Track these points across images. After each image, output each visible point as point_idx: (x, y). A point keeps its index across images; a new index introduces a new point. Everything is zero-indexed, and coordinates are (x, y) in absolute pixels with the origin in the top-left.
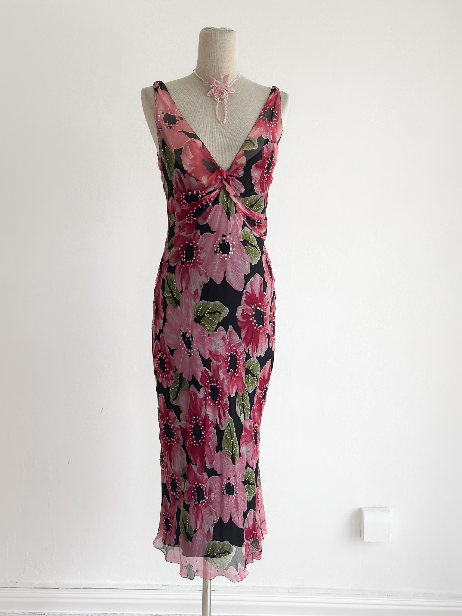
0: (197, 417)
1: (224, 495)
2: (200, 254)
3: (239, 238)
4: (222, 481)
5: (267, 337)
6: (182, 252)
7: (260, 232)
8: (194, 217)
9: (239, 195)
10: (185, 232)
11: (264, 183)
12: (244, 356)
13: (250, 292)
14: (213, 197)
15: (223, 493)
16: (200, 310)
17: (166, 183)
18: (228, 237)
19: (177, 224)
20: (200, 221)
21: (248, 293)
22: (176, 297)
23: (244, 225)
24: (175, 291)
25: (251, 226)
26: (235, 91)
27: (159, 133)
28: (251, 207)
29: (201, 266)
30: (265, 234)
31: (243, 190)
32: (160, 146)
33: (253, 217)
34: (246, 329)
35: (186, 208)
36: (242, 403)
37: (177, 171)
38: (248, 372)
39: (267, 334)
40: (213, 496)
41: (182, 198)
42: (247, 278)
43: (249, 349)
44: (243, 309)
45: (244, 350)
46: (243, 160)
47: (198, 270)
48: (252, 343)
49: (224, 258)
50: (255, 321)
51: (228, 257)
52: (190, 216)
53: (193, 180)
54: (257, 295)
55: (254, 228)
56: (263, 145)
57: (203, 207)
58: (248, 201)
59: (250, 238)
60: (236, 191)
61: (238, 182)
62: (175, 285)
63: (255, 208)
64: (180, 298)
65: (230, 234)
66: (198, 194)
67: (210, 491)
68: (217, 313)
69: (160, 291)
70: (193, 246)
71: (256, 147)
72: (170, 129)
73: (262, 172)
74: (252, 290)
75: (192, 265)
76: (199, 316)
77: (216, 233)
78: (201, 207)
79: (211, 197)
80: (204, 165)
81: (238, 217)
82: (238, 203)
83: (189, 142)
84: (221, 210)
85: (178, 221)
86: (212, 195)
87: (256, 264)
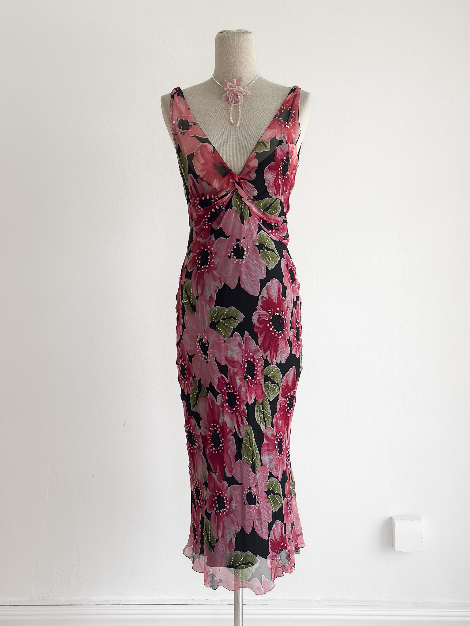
0: (215, 425)
1: (246, 504)
2: (214, 259)
3: (254, 242)
4: (243, 490)
5: (287, 343)
6: (198, 258)
7: (280, 236)
8: (208, 222)
9: (253, 198)
10: (201, 237)
11: (281, 185)
12: (263, 362)
13: (266, 296)
14: (226, 201)
15: (244, 502)
16: (215, 315)
18: (242, 241)
20: (215, 226)
21: (264, 298)
22: (192, 303)
23: (260, 229)
24: (191, 297)
25: (268, 230)
26: (249, 93)
28: (266, 209)
29: (215, 271)
30: (286, 237)
31: (256, 193)
33: (269, 221)
34: (263, 335)
35: (201, 213)
36: (262, 410)
37: (190, 176)
38: (267, 378)
39: (288, 340)
40: (233, 505)
41: (197, 203)
42: (263, 283)
43: (267, 355)
44: (259, 315)
45: (262, 356)
46: (255, 163)
47: (213, 275)
48: (270, 349)
49: (238, 263)
50: (273, 327)
51: (242, 262)
52: (205, 221)
53: (205, 184)
54: (275, 300)
55: (272, 231)
56: (276, 146)
57: (216, 211)
58: (262, 205)
59: (267, 241)
60: (249, 194)
61: (250, 186)
62: (191, 291)
63: (271, 211)
64: (196, 303)
65: (244, 238)
66: (211, 199)
67: (231, 499)
68: (232, 319)
70: (207, 251)
71: (268, 149)
72: (184, 134)
73: (276, 174)
74: (269, 294)
75: (206, 270)
76: (214, 321)
77: (230, 238)
78: (214, 212)
79: (224, 201)
80: (215, 169)
81: (253, 221)
82: (252, 207)
83: (200, 146)
84: (234, 214)
85: (195, 226)
86: (225, 198)
87: (273, 268)
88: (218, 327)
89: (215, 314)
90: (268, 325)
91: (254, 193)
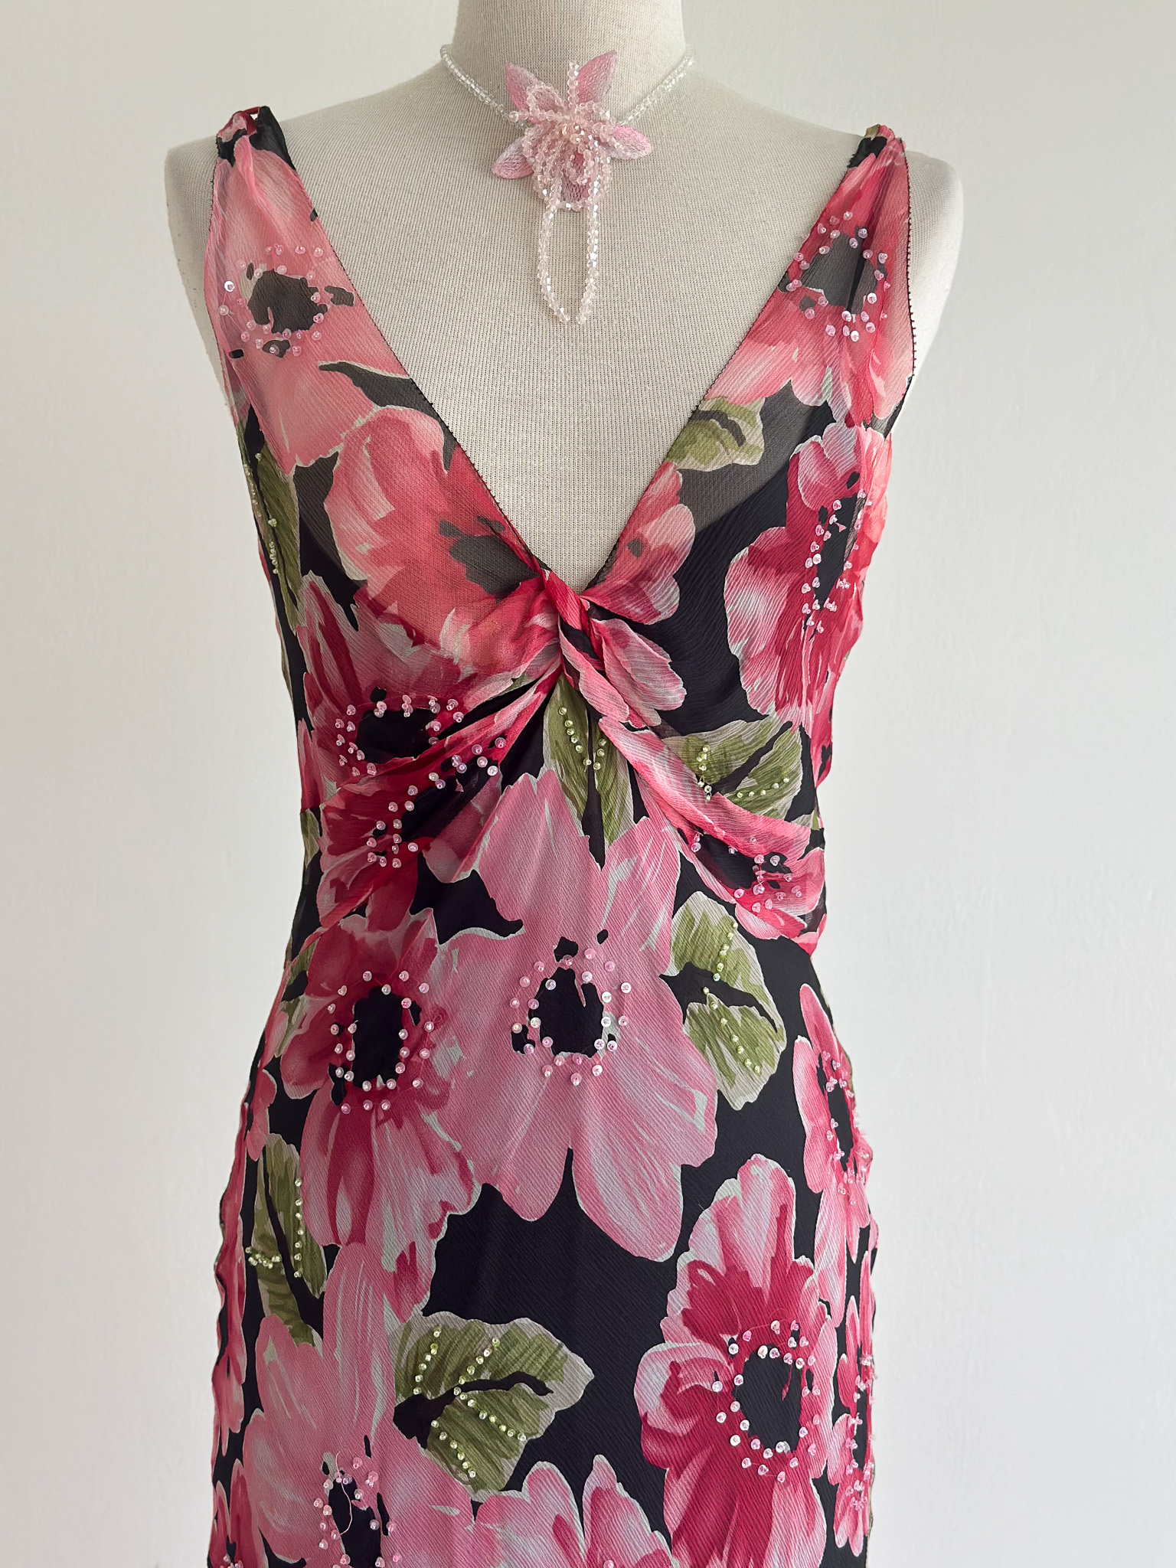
2: (434, 1046)
3: (653, 959)
5: (817, 1497)
6: (343, 1028)
7: (785, 916)
8: (407, 836)
9: (657, 721)
10: (364, 916)
11: (806, 651)
13: (715, 1260)
16: (427, 1363)
18: (591, 954)
19: (328, 866)
20: (439, 862)
21: (701, 1272)
22: (301, 1279)
23: (688, 885)
24: (298, 1245)
25: (731, 886)
26: (649, 148)
28: (728, 782)
29: (434, 1115)
30: (817, 918)
31: (675, 694)
33: (740, 840)
34: (690, 1474)
35: (364, 788)
37: (313, 589)
39: (822, 1483)
41: (343, 731)
42: (700, 1186)
44: (674, 1364)
46: (678, 529)
47: (420, 1136)
48: (727, 1549)
49: (564, 1078)
50: (745, 1425)
51: (587, 1071)
52: (390, 830)
53: (392, 635)
54: (760, 1277)
55: (749, 895)
56: (794, 437)
57: (450, 785)
58: (706, 756)
59: (723, 953)
60: (635, 699)
61: (645, 650)
62: (297, 1210)
63: (751, 789)
64: (322, 1284)
65: (602, 936)
66: (423, 715)
68: (524, 1386)
69: (237, 1224)
70: (395, 998)
71: (750, 452)
72: (281, 355)
73: (791, 591)
74: (728, 1250)
75: (385, 1106)
76: (421, 1396)
77: (522, 931)
78: (440, 786)
79: (495, 730)
80: (454, 551)
81: (651, 841)
82: (649, 766)
83: (369, 424)
84: (552, 804)
85: (333, 851)
86: (499, 718)
87: (752, 1098)
88: (440, 1430)
89: (428, 1358)
90: (722, 1417)
91: (668, 693)
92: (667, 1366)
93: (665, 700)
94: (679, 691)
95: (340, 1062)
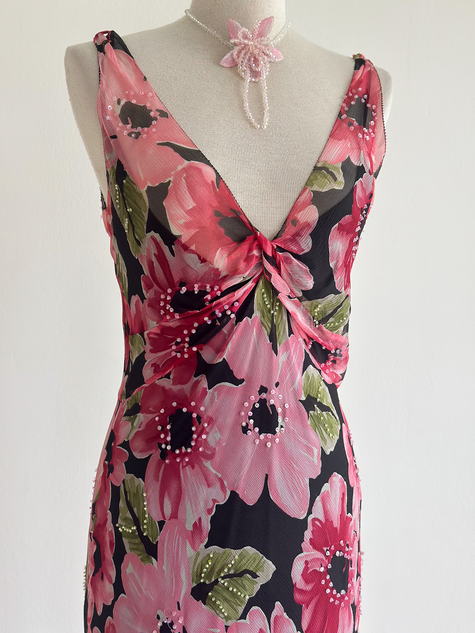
2: (208, 433)
3: (296, 393)
6: (164, 427)
7: (335, 374)
8: (191, 344)
9: (300, 294)
10: (170, 378)
13: (321, 517)
14: (240, 299)
16: (206, 568)
17: (122, 261)
18: (273, 392)
19: (150, 358)
20: (207, 355)
21: (317, 523)
22: (146, 536)
23: (307, 363)
24: (145, 521)
25: (320, 363)
26: (283, 57)
27: (108, 148)
28: (324, 320)
29: (209, 462)
30: (343, 376)
31: (310, 283)
32: (111, 177)
33: (326, 343)
34: (311, 606)
35: (172, 324)
37: (153, 238)
41: (165, 300)
42: (315, 487)
44: (307, 563)
46: (311, 215)
47: (203, 472)
49: (264, 444)
50: (331, 585)
51: (273, 441)
52: (183, 341)
53: (191, 259)
54: (337, 524)
55: (325, 365)
56: (354, 178)
57: (214, 322)
58: (319, 309)
59: (319, 390)
60: (291, 285)
61: (299, 266)
62: (144, 506)
63: (332, 322)
64: (157, 538)
65: (277, 385)
66: (203, 293)
68: (248, 575)
69: (106, 514)
70: (189, 413)
71: (340, 183)
72: (137, 138)
73: (350, 241)
74: (326, 512)
75: (187, 460)
76: (204, 583)
77: (244, 383)
78: (209, 323)
79: (234, 299)
80: (220, 223)
81: (294, 345)
82: (296, 313)
83: (184, 168)
84: (257, 330)
85: (152, 351)
86: (237, 294)
87: (332, 449)
88: (212, 596)
89: (207, 566)
90: (323, 582)
91: (308, 283)
92: (304, 562)
93: (306, 286)
94: (312, 282)
95: (164, 441)
